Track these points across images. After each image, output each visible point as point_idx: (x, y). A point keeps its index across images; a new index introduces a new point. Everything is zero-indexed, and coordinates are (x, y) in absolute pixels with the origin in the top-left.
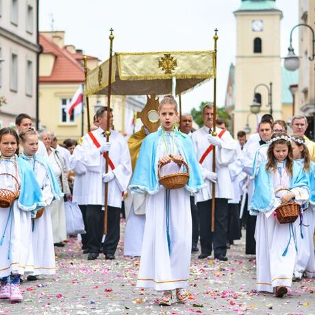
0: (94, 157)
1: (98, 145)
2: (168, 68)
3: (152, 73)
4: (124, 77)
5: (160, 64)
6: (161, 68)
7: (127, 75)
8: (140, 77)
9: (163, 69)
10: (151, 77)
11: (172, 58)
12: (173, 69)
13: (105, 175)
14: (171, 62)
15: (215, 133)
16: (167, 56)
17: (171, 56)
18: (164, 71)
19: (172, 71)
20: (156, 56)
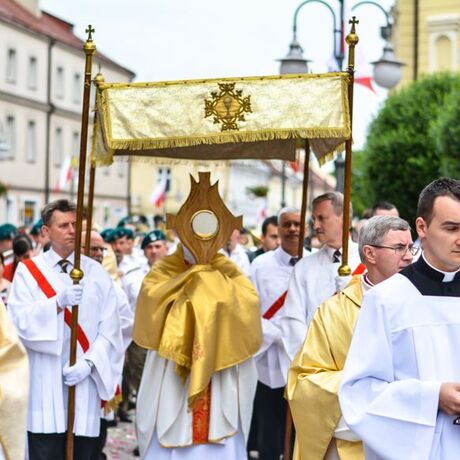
1: (49, 292)
2: (228, 117)
3: (188, 131)
4: (119, 143)
5: (209, 109)
6: (212, 118)
7: (126, 137)
8: (160, 141)
9: (216, 121)
10: (184, 140)
11: (240, 93)
12: (242, 119)
13: (68, 369)
15: (345, 268)
16: (227, 88)
17: (238, 87)
18: (220, 125)
19: (240, 124)
20: (199, 89)
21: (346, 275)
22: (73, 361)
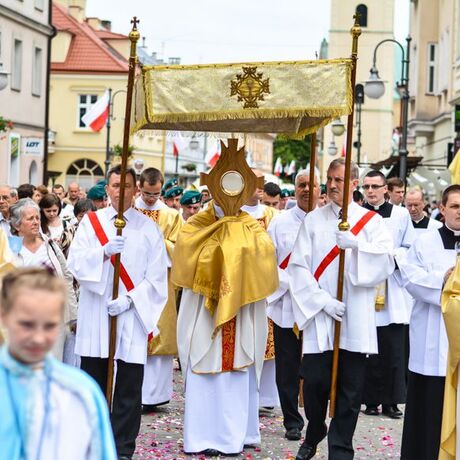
0: (91, 263)
1: (103, 239)
2: (251, 96)
3: (216, 108)
4: (159, 117)
5: (235, 89)
6: (236, 97)
7: (164, 112)
8: (192, 116)
9: (240, 99)
10: (213, 114)
11: (260, 75)
12: (262, 98)
13: (111, 302)
14: (257, 85)
15: (345, 224)
16: (250, 71)
17: (259, 70)
18: (243, 103)
19: (259, 102)
20: (226, 72)
21: (346, 230)
22: (115, 295)
